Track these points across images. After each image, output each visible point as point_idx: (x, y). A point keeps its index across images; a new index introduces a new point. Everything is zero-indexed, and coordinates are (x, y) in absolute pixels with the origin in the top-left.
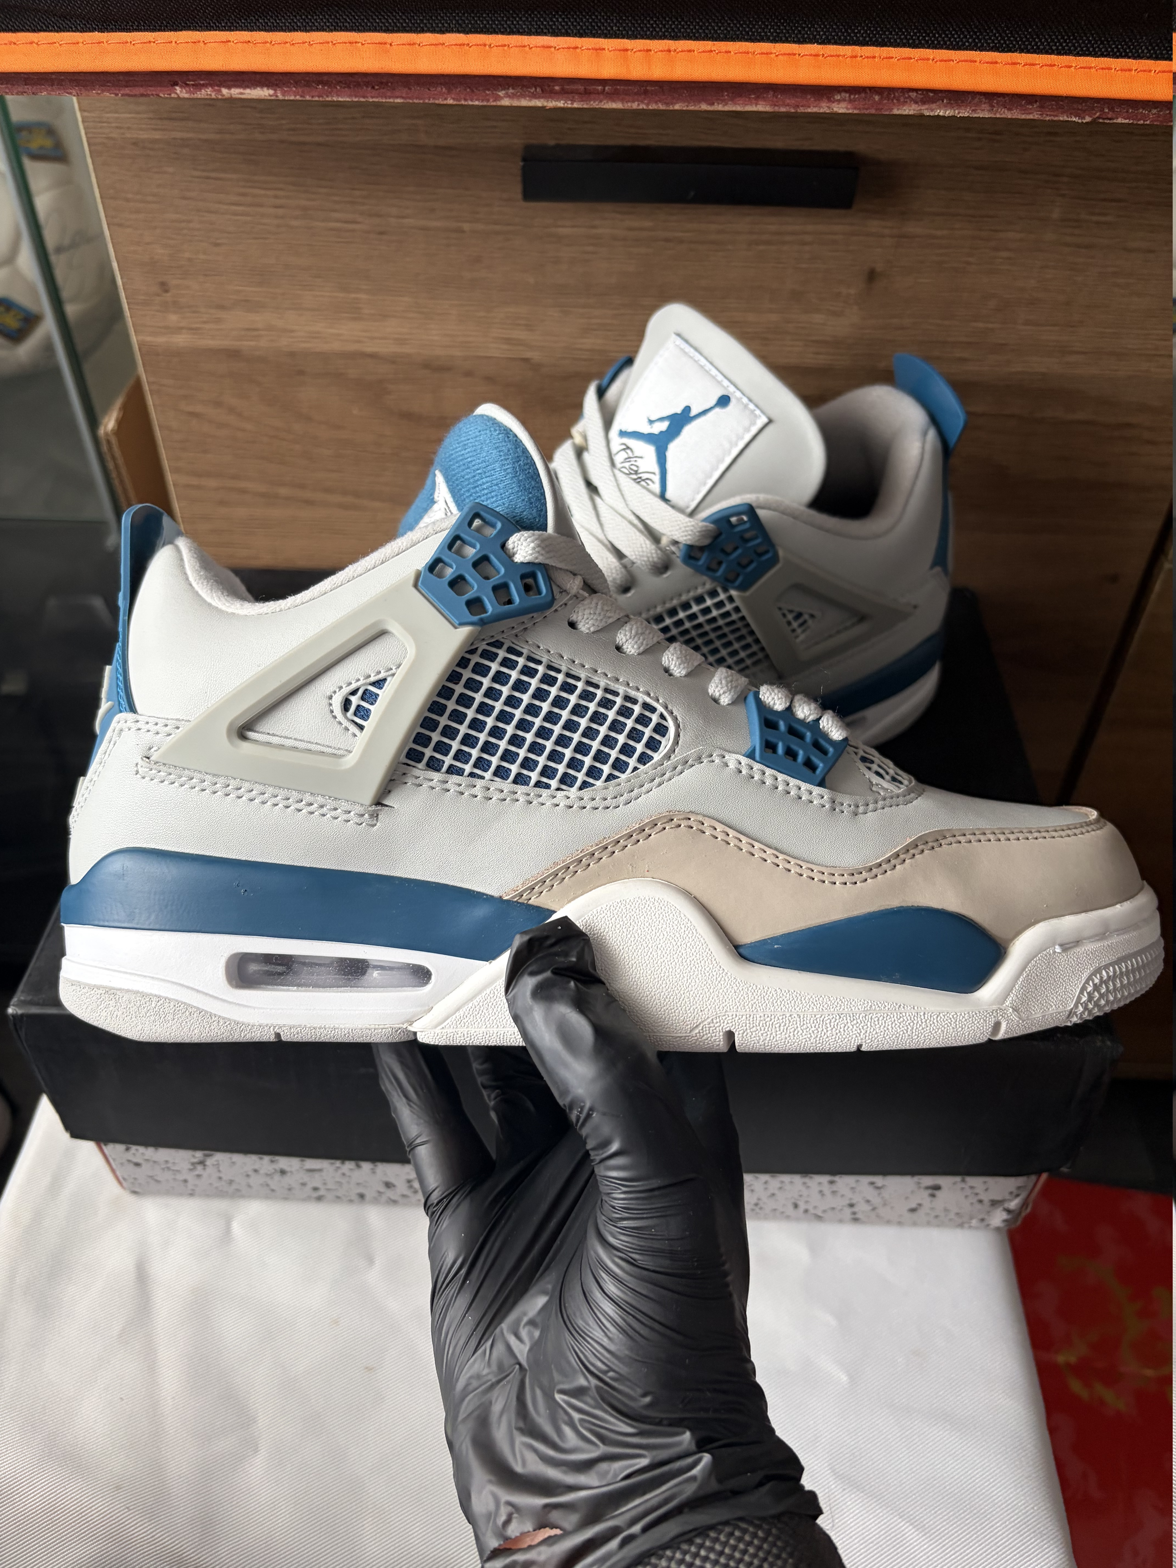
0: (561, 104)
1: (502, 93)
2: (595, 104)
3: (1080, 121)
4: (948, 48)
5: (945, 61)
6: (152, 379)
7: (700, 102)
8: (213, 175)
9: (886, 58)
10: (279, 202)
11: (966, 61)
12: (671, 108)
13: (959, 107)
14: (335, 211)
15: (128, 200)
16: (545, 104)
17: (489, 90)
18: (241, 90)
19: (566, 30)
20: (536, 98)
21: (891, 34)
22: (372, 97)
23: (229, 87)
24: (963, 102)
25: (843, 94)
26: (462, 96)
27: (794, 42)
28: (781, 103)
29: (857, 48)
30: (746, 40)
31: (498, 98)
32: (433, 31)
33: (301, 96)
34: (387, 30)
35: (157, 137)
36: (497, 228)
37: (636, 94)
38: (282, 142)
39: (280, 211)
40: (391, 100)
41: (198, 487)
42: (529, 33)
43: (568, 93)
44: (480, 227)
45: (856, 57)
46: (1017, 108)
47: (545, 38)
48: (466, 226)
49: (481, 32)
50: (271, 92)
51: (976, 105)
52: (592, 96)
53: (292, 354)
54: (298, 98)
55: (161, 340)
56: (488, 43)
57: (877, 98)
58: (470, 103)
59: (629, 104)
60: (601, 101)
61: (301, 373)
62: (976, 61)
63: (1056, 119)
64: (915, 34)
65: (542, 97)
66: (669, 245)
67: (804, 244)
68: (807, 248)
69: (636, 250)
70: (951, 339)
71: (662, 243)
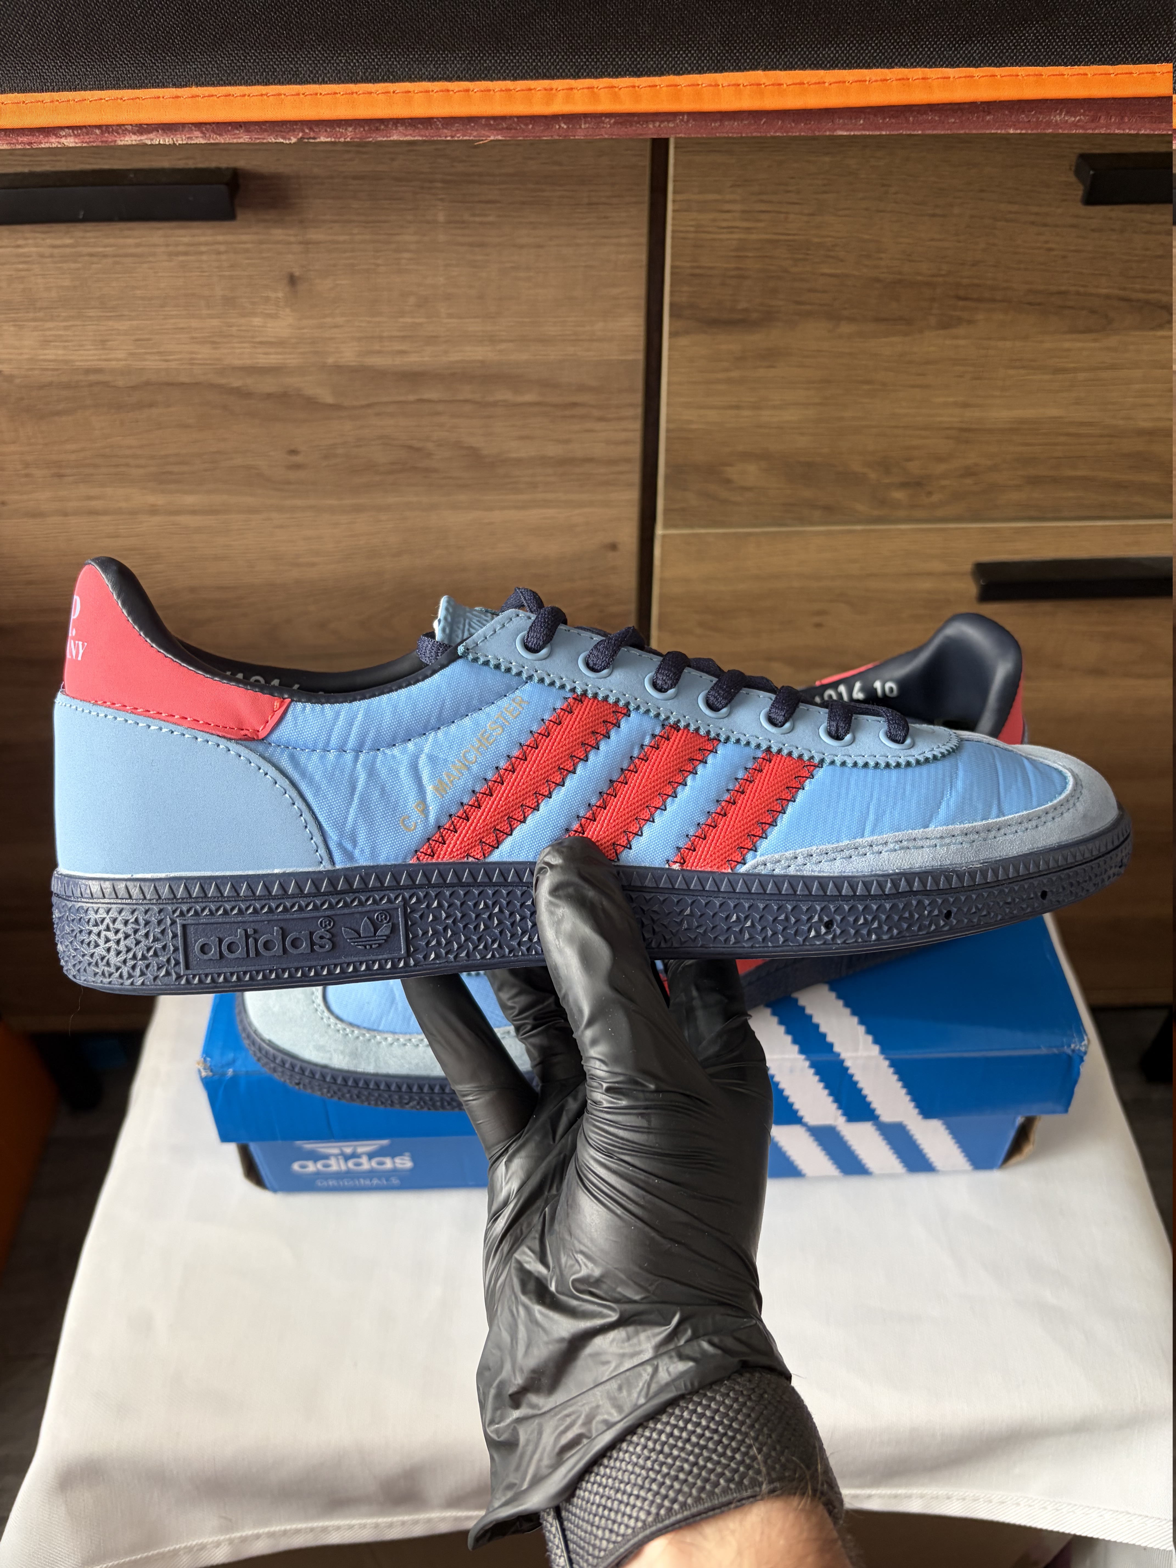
25: (69, 132)
46: (226, 134)
66: (95, 259)
67: (219, 253)
68: (224, 257)
69: (65, 266)
70: (385, 334)
71: (86, 258)
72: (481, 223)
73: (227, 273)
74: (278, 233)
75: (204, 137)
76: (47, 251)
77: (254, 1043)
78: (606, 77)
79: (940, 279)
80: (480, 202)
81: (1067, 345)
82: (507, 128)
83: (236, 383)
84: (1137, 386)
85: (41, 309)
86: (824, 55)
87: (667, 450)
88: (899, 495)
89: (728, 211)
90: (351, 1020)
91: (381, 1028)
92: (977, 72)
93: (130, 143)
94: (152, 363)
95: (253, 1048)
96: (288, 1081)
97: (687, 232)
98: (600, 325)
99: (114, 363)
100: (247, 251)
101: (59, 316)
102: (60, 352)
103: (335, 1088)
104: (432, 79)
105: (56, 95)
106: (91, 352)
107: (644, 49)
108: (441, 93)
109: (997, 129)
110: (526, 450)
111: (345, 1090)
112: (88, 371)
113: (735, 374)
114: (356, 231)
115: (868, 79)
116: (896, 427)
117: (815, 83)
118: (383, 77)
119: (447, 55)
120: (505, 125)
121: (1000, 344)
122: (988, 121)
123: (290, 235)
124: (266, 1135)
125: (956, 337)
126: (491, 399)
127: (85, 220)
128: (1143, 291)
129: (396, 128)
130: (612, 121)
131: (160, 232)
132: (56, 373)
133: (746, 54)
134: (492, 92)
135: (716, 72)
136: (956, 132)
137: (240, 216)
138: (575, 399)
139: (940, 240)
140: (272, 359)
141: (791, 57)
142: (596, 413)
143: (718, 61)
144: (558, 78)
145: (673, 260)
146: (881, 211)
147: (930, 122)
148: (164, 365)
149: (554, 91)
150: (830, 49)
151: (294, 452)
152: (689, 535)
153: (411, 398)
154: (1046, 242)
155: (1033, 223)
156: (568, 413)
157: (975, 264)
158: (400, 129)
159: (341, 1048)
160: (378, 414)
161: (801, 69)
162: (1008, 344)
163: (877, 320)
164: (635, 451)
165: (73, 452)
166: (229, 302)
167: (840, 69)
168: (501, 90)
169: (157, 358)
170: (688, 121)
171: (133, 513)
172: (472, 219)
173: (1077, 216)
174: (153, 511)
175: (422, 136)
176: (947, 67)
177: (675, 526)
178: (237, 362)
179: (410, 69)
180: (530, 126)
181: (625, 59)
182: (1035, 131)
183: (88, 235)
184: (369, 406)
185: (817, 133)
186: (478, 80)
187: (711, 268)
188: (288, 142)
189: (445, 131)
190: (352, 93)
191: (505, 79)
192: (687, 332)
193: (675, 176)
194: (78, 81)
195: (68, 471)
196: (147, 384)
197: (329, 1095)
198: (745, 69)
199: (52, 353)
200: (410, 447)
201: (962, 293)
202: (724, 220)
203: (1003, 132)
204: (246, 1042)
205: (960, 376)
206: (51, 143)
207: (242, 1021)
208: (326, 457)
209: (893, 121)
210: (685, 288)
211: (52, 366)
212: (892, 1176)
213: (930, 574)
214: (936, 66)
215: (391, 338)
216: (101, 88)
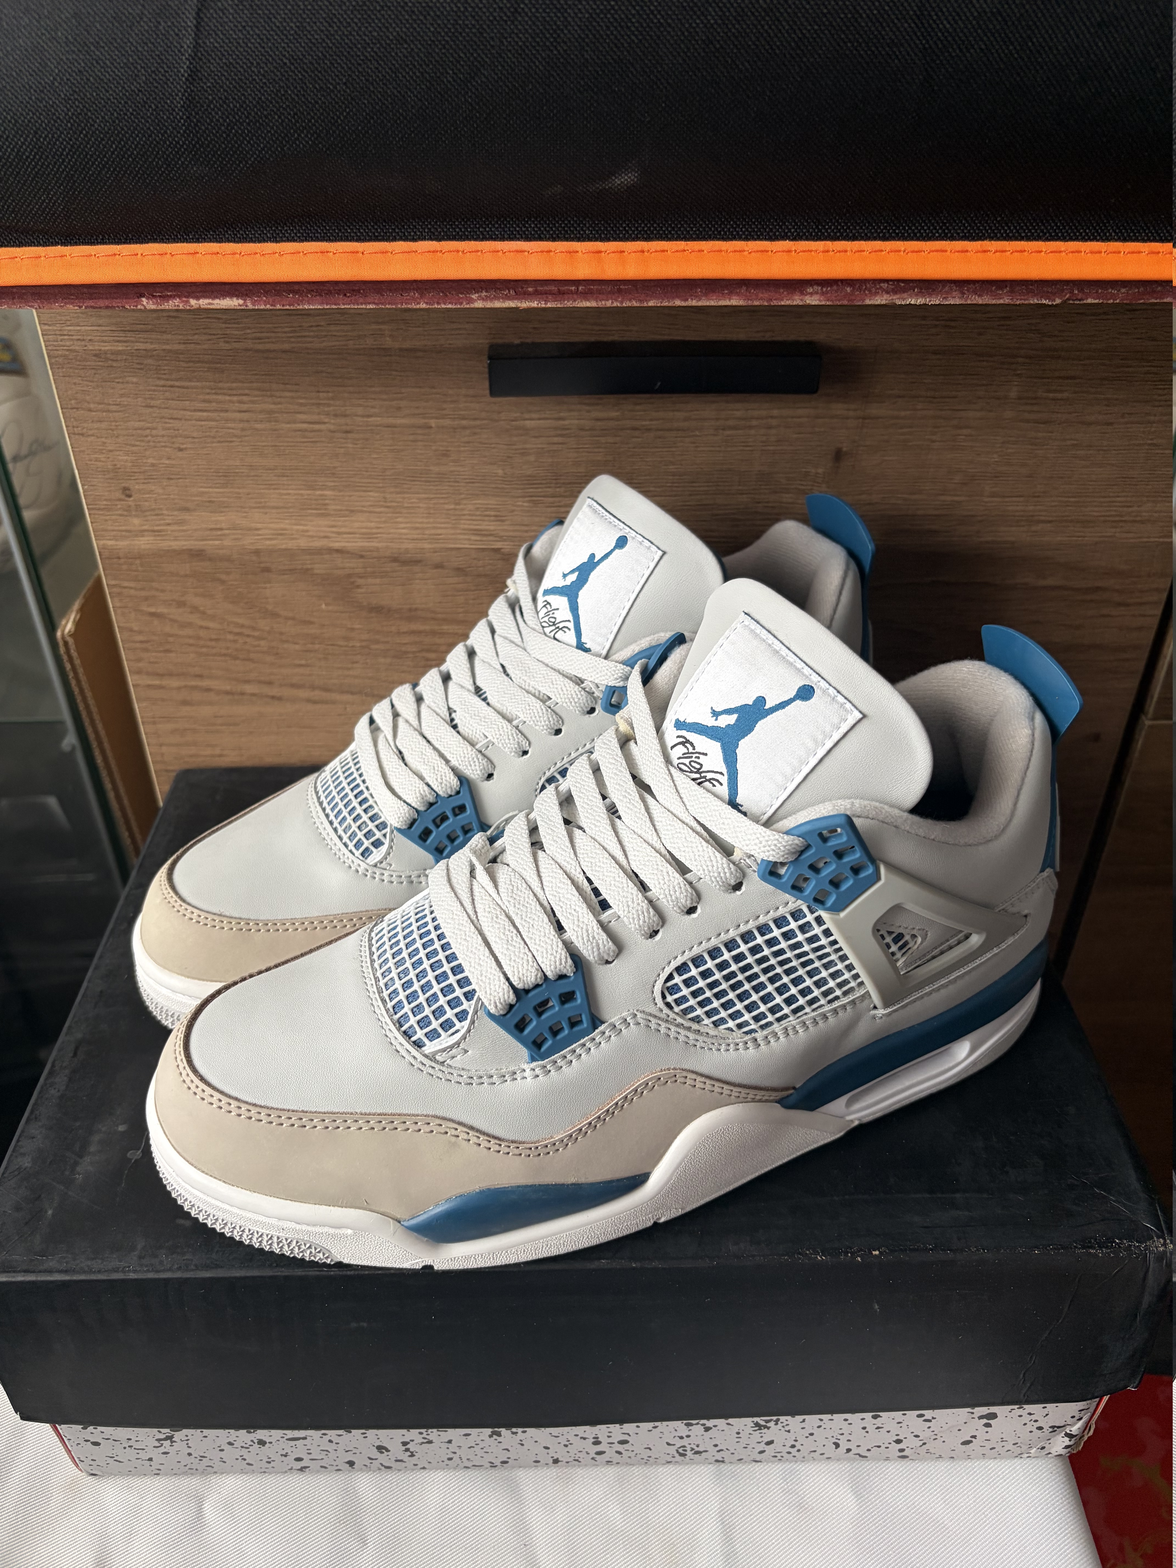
0: (535, 304)
1: (474, 296)
2: (569, 304)
3: (1050, 303)
4: (918, 239)
5: (917, 252)
6: (113, 582)
7: (673, 298)
8: (177, 384)
9: (858, 251)
10: (245, 407)
11: (937, 251)
12: (645, 304)
13: (930, 295)
14: (300, 413)
15: (90, 410)
16: (519, 305)
17: (462, 293)
18: (210, 301)
19: (539, 235)
20: (510, 300)
21: (861, 228)
22: (344, 304)
23: (198, 298)
24: (934, 290)
25: (816, 287)
26: (436, 300)
27: (766, 239)
28: (754, 297)
29: (829, 243)
30: (719, 239)
31: (471, 301)
32: (406, 239)
33: (272, 305)
34: (359, 240)
35: (120, 348)
36: (464, 422)
37: (610, 293)
38: (247, 350)
39: (245, 416)
40: (364, 306)
41: (161, 687)
42: (503, 239)
43: (541, 294)
44: (447, 422)
45: (828, 251)
46: (987, 294)
47: (519, 243)
48: (433, 423)
49: (454, 238)
50: (241, 302)
51: (947, 293)
52: (566, 296)
53: (257, 552)
54: (268, 307)
55: (122, 544)
56: (461, 249)
57: (849, 290)
58: (443, 306)
59: (603, 302)
60: (575, 301)
61: (267, 570)
62: (946, 251)
63: (1026, 302)
64: (885, 228)
65: (516, 299)
72: (1054, 399)
76: (589, 424)
80: (1058, 378)
100: (800, 425)
131: (713, 405)
138: (1099, 583)
164: (1148, 637)
172: (1045, 395)
177: (1166, 716)
206: (792, 300)
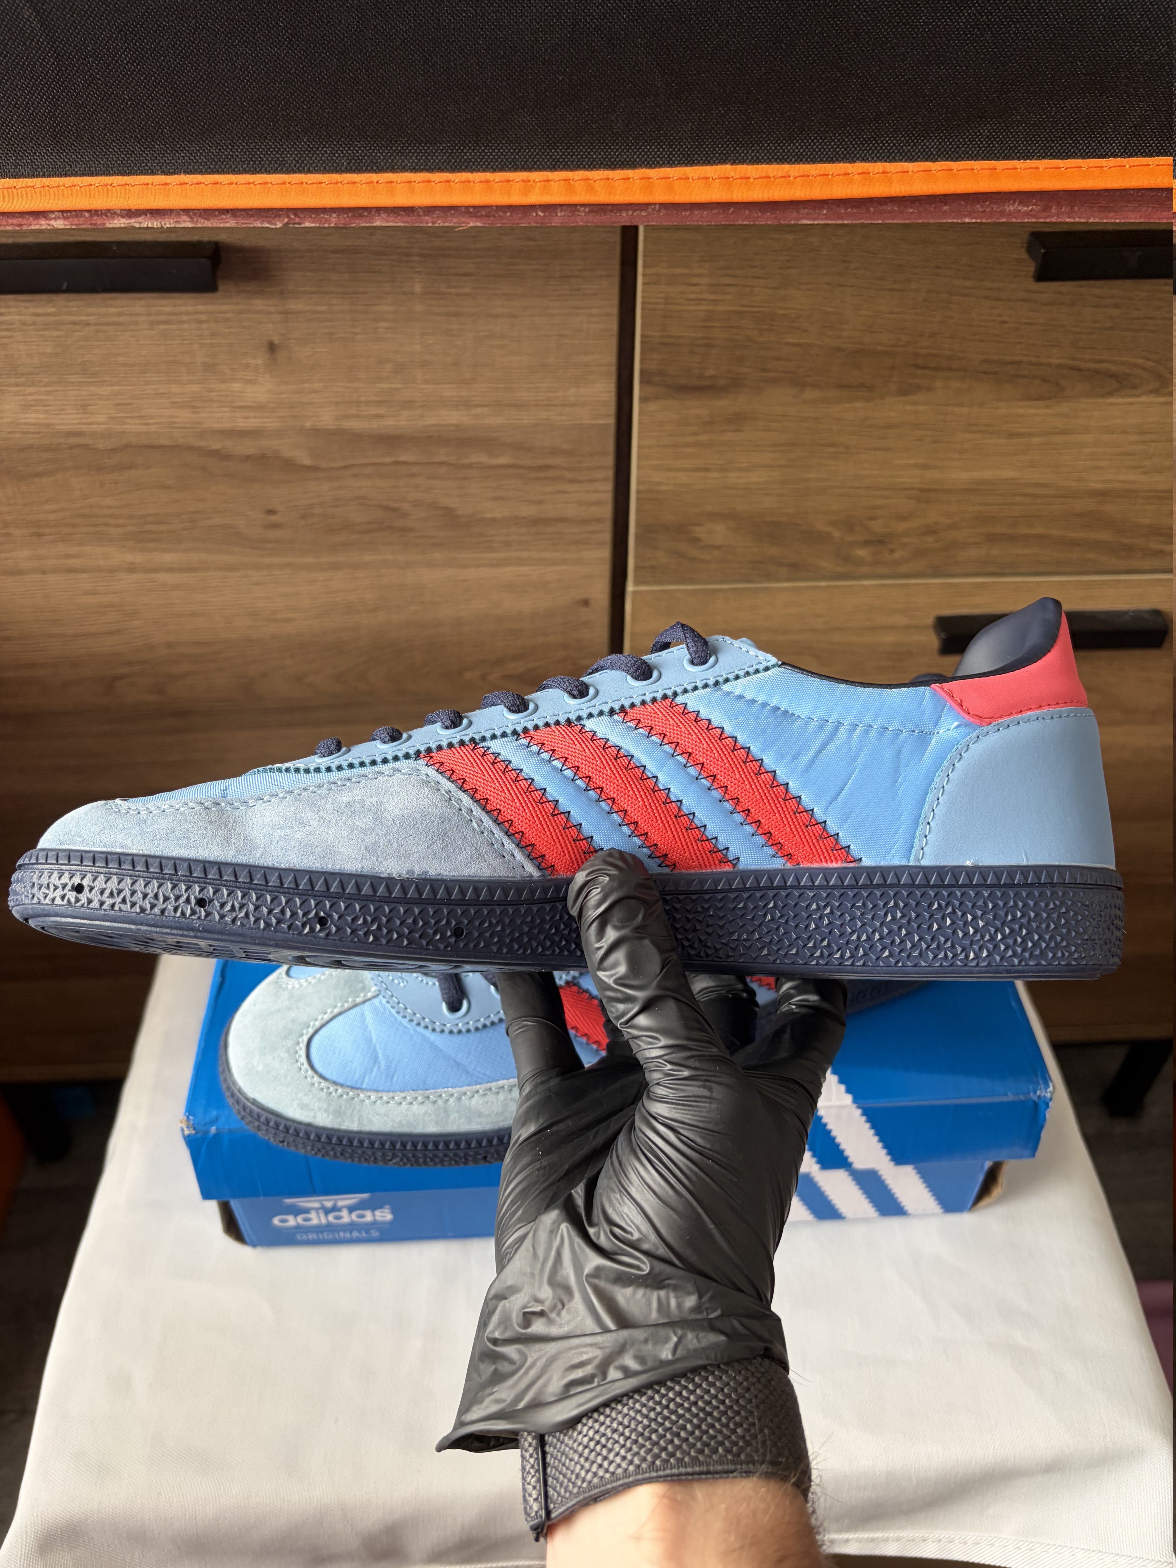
13: (162, 220)
25: (58, 215)
51: (176, 218)
66: (77, 327)
67: (201, 322)
68: (205, 326)
69: (48, 333)
70: (363, 399)
71: (69, 326)
72: (457, 294)
73: (208, 341)
74: (259, 304)
75: (192, 221)
76: (30, 319)
77: (238, 1102)
78: (581, 169)
79: (900, 349)
80: (456, 275)
81: (1021, 411)
82: (486, 216)
83: (215, 445)
84: (1088, 450)
85: (22, 374)
86: (789, 151)
87: (638, 511)
88: (862, 553)
89: (697, 285)
90: (334, 1078)
91: (364, 1086)
92: (935, 166)
93: (118, 226)
94: (133, 427)
95: (237, 1107)
96: (272, 1139)
97: (656, 303)
98: (572, 391)
99: (94, 426)
100: (228, 320)
101: (40, 381)
102: (42, 416)
103: (319, 1145)
104: (414, 170)
105: (46, 181)
106: (73, 416)
107: (617, 144)
108: (422, 184)
109: (954, 218)
110: (500, 511)
111: (329, 1148)
112: (69, 434)
113: (703, 438)
114: (334, 301)
115: (831, 173)
116: (859, 488)
117: (781, 177)
118: (367, 168)
119: (429, 148)
120: (484, 213)
121: (958, 410)
122: (945, 211)
123: (269, 306)
124: (248, 1191)
125: (915, 403)
126: (465, 461)
127: (69, 291)
128: (1093, 361)
129: (379, 215)
130: (587, 210)
131: (142, 302)
132: (36, 436)
133: (714, 149)
134: (472, 184)
135: (686, 165)
136: (914, 221)
137: (221, 287)
138: (548, 462)
139: (898, 313)
140: (252, 422)
141: (758, 152)
142: (568, 475)
143: (689, 156)
144: (536, 170)
145: (643, 330)
146: (843, 286)
147: (889, 212)
148: (144, 428)
149: (531, 183)
150: (794, 145)
151: (271, 512)
152: (659, 591)
153: (388, 460)
154: (1000, 315)
155: (987, 298)
156: (541, 475)
157: (932, 335)
158: (383, 215)
159: (325, 1106)
160: (355, 476)
161: (768, 163)
162: (965, 410)
163: (840, 386)
164: (607, 511)
165: (53, 512)
166: (210, 368)
167: (804, 163)
168: (481, 182)
169: (138, 422)
170: (659, 210)
171: (112, 570)
172: (447, 290)
173: (1029, 291)
174: (132, 569)
175: (404, 222)
176: (906, 161)
177: (645, 583)
178: (218, 426)
179: (393, 161)
180: (509, 214)
181: (600, 153)
182: (989, 221)
183: (71, 304)
184: (346, 467)
185: (783, 222)
186: (459, 171)
187: (680, 337)
188: (273, 227)
189: (427, 218)
190: (337, 183)
191: (484, 171)
192: (657, 398)
193: (644, 252)
194: (68, 168)
195: (47, 530)
196: (127, 446)
197: (313, 1152)
198: (714, 163)
199: (32, 417)
200: (387, 508)
201: (920, 362)
202: (693, 293)
203: (959, 221)
204: (230, 1101)
205: (919, 440)
206: (41, 225)
207: (225, 1080)
208: (304, 517)
209: (855, 211)
210: (655, 356)
211: (32, 429)
212: (865, 1220)
213: (892, 628)
214: (895, 161)
215: (368, 403)
216: (91, 174)
